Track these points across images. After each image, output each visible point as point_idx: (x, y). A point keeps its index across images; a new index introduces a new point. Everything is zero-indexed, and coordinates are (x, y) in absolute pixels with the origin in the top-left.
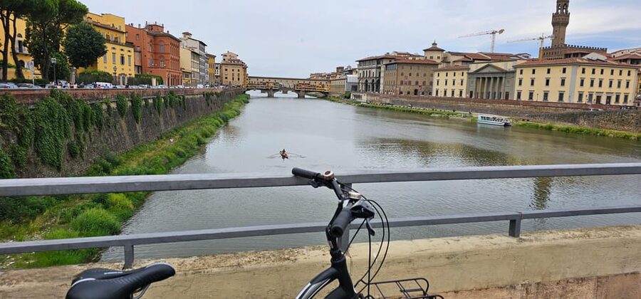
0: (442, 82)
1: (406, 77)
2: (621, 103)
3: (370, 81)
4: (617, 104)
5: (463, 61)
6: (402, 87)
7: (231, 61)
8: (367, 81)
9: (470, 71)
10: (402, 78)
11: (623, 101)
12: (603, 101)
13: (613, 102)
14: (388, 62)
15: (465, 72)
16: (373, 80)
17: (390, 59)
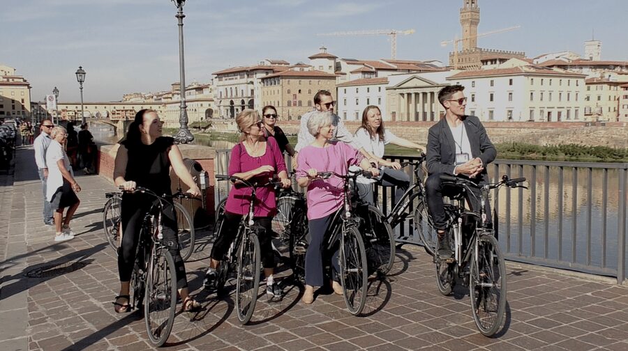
0: (351, 102)
1: (295, 96)
2: (572, 118)
3: (237, 103)
4: (568, 121)
5: (364, 72)
6: (291, 109)
7: (8, 78)
8: (232, 103)
9: (389, 85)
10: (290, 97)
11: (574, 117)
12: (554, 118)
13: (563, 119)
14: (264, 75)
15: (383, 87)
16: (243, 102)
17: (267, 70)
